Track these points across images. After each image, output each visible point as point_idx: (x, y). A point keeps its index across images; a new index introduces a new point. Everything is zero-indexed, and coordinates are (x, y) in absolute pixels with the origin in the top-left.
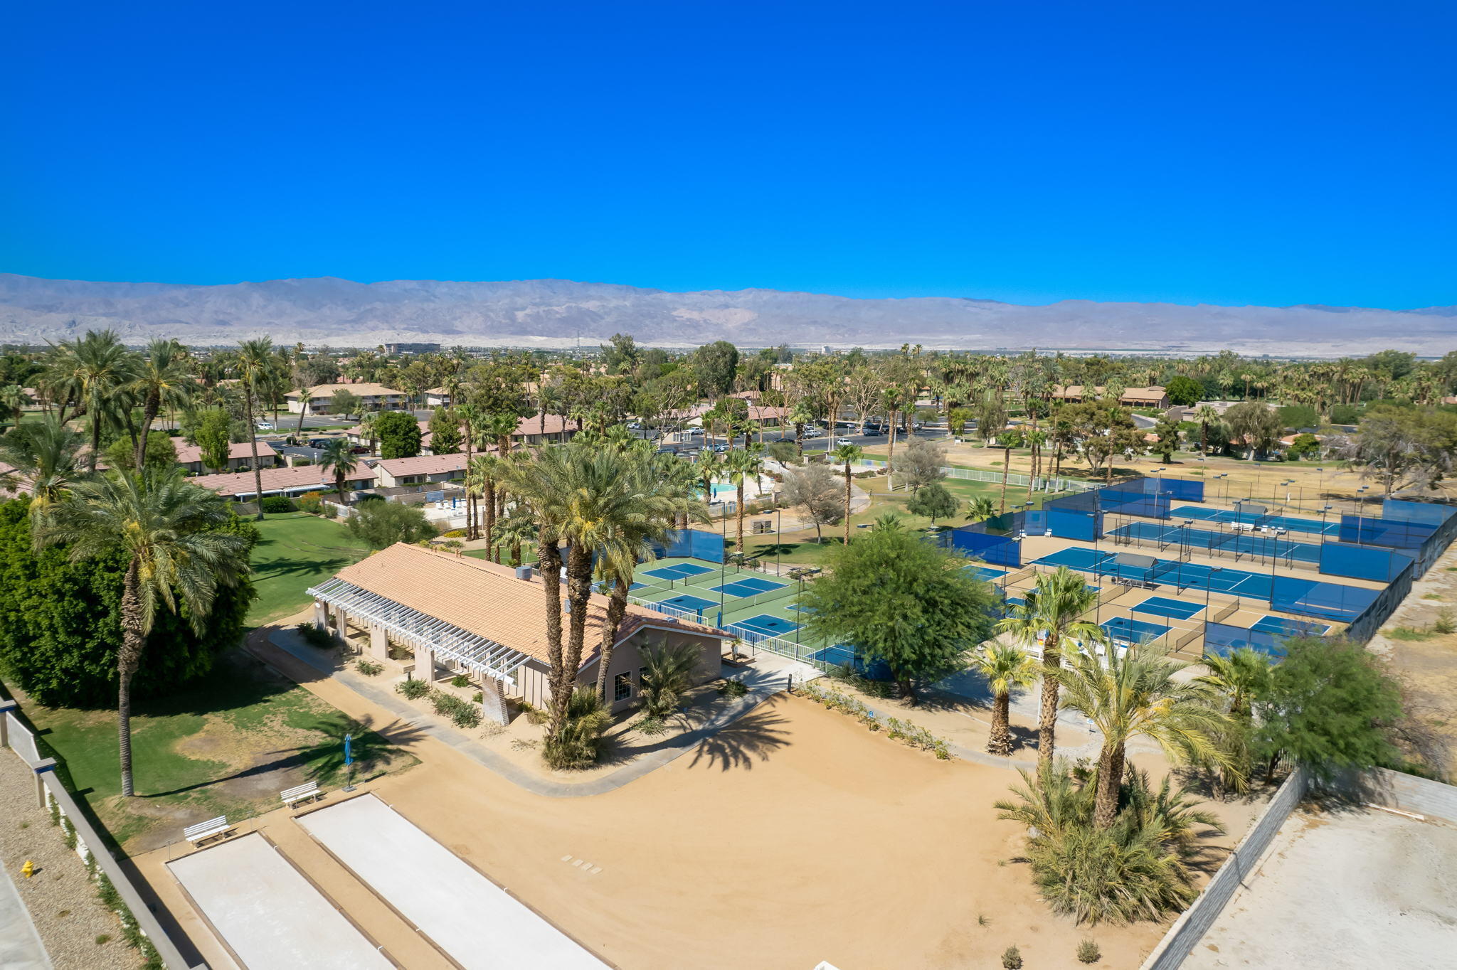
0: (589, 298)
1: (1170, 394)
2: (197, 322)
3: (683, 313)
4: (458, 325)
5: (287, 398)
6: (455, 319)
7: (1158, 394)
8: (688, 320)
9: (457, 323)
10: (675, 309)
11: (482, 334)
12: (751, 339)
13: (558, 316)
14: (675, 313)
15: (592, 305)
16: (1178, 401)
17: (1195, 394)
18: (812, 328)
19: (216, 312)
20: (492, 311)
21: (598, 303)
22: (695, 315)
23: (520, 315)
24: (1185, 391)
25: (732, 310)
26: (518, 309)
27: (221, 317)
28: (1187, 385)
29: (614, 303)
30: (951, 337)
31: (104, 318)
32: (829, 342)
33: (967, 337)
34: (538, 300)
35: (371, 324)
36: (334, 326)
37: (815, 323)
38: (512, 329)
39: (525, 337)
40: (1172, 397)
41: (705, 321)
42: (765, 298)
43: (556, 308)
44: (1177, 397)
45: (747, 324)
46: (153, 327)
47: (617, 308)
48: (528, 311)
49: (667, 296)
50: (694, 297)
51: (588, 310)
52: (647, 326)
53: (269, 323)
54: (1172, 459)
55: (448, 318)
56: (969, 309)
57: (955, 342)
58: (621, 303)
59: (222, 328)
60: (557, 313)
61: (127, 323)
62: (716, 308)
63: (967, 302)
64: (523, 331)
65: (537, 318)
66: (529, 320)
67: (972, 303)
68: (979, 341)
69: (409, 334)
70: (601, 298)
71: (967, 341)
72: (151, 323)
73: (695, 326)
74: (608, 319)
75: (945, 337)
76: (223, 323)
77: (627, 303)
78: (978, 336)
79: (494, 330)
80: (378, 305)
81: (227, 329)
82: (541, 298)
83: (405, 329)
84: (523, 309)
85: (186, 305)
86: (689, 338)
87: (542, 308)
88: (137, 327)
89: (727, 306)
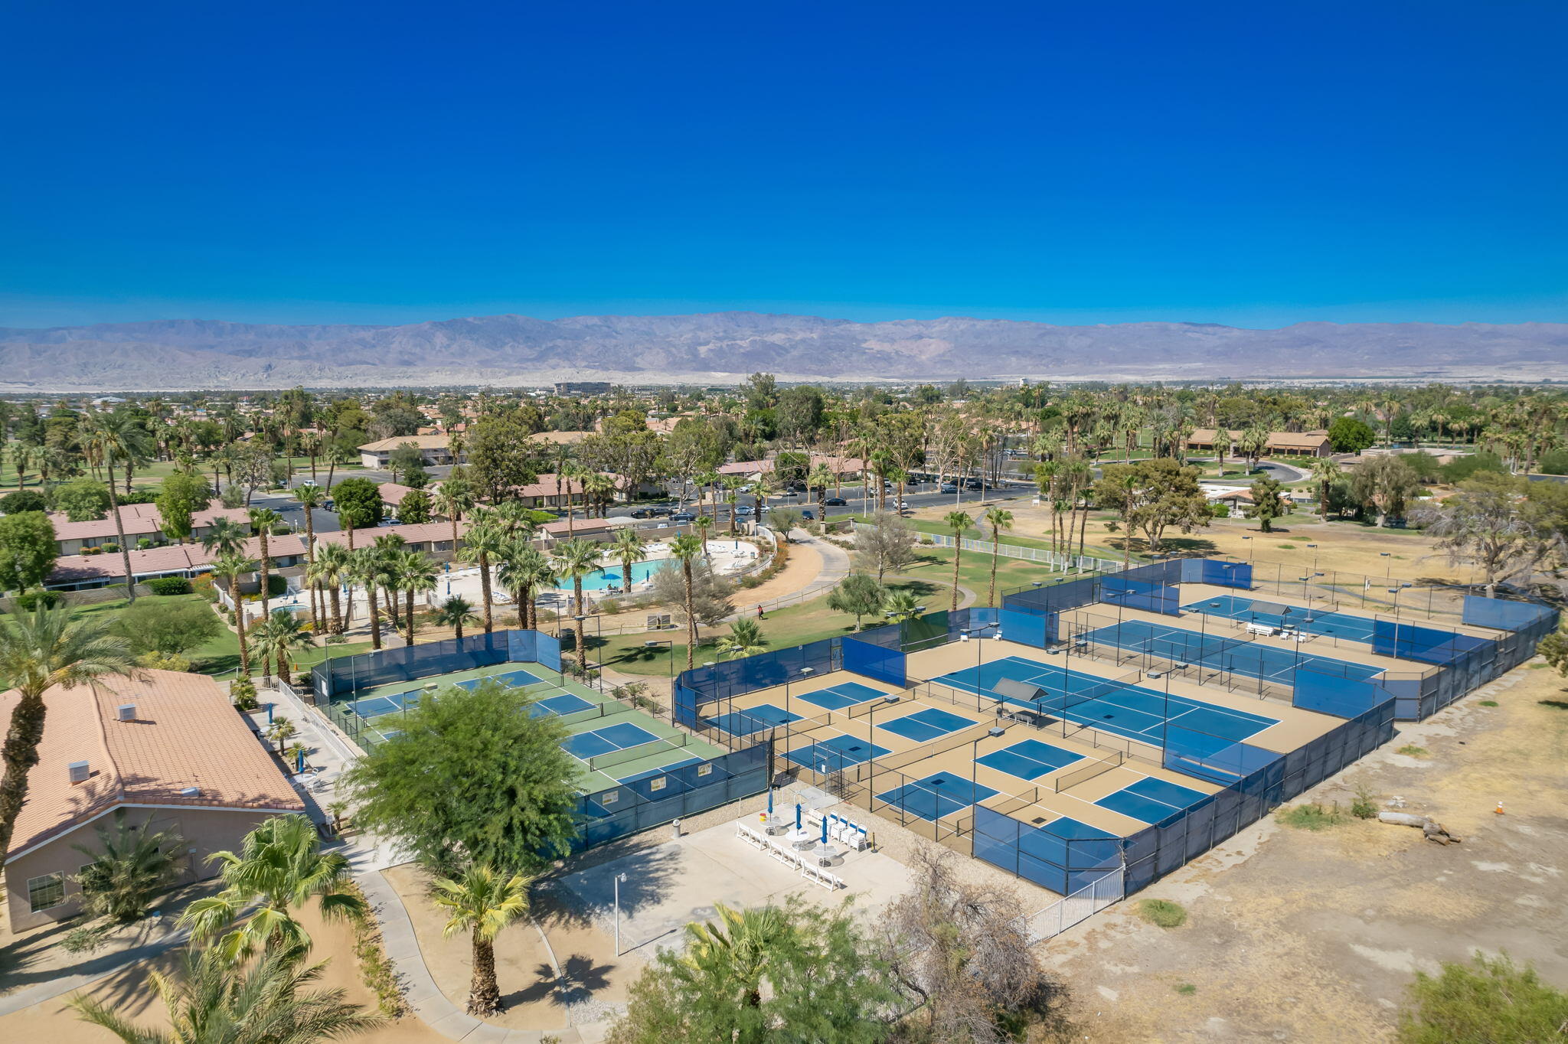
0: (775, 330)
1: (1333, 439)
2: (383, 363)
3: (873, 345)
4: (639, 362)
5: (360, 451)
6: (636, 355)
7: (1316, 439)
8: (878, 352)
9: (638, 360)
10: (866, 341)
11: (664, 370)
12: (946, 371)
13: (742, 350)
14: (864, 345)
15: (778, 338)
16: (1342, 448)
17: (1364, 439)
18: (1013, 359)
19: (401, 352)
20: (674, 346)
21: (783, 336)
22: (887, 347)
23: (703, 350)
24: (1351, 436)
25: (926, 340)
26: (701, 344)
27: (406, 357)
28: (1354, 429)
29: (800, 336)
30: (1167, 366)
31: (296, 362)
32: (1029, 373)
33: (1186, 366)
34: (721, 334)
35: (553, 362)
36: (515, 365)
37: (1016, 352)
38: (694, 364)
39: (706, 374)
40: (1336, 443)
41: (897, 352)
42: (962, 327)
43: (738, 342)
44: (1341, 443)
45: (943, 355)
46: (341, 369)
47: (803, 341)
48: (711, 346)
49: (857, 328)
50: (888, 327)
51: (773, 344)
52: (834, 359)
53: (452, 363)
54: (1272, 525)
55: (629, 355)
56: (1189, 334)
57: (1173, 372)
58: (808, 335)
59: (405, 369)
60: (741, 347)
61: (317, 365)
62: (910, 338)
63: (1186, 327)
64: (705, 366)
65: (720, 353)
66: (711, 355)
67: (1193, 328)
68: (1200, 370)
69: (589, 372)
70: (787, 331)
71: (1185, 371)
72: (341, 365)
73: (886, 359)
74: (795, 353)
75: (1161, 366)
76: (408, 363)
77: (815, 336)
78: (1199, 365)
79: (675, 365)
80: (559, 342)
81: (410, 370)
82: (725, 331)
83: (586, 367)
84: (707, 343)
85: (374, 346)
86: (879, 372)
87: (724, 344)
88: (327, 370)
89: (920, 337)
